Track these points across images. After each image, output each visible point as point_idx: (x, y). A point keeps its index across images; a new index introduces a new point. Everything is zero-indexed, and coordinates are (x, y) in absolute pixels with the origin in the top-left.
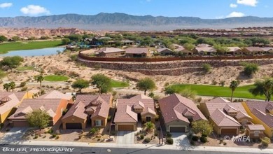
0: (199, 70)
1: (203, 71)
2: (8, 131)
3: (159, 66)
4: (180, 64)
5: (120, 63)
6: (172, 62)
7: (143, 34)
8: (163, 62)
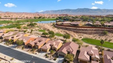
0: (102, 33)
1: (104, 34)
2: (14, 45)
3: (82, 30)
4: (92, 30)
5: (67, 27)
6: (89, 29)
7: (91, 16)
8: (85, 28)
